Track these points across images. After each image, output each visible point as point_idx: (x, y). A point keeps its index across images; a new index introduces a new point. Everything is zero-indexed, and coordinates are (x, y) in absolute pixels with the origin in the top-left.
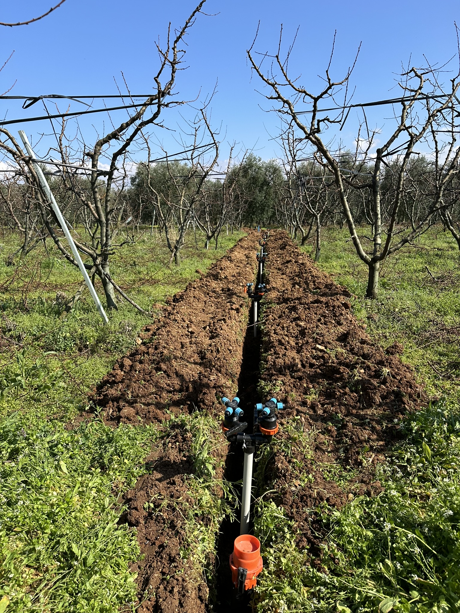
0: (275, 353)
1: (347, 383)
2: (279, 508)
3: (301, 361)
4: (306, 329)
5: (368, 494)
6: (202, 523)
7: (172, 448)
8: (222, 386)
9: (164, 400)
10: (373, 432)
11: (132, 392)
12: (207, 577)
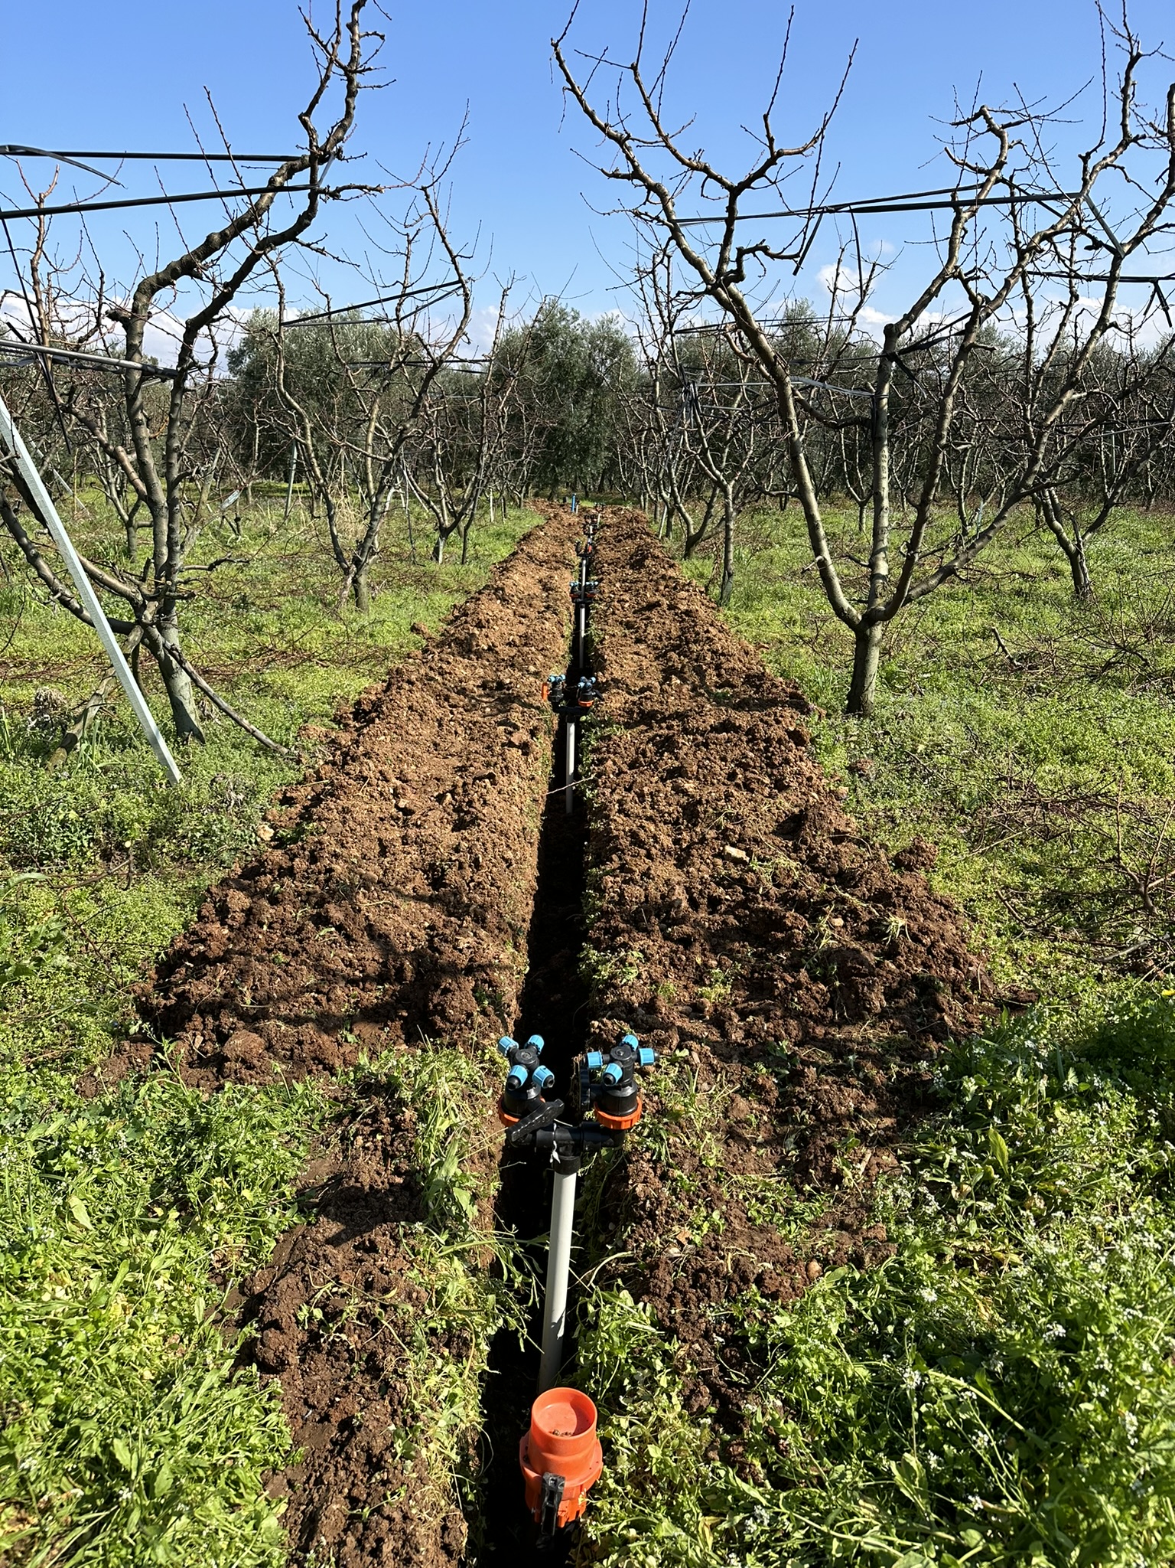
0: (623, 868)
1: (802, 954)
2: (641, 1305)
3: (688, 890)
4: (700, 802)
5: (857, 1261)
6: (446, 1352)
7: (364, 1148)
8: (490, 965)
9: (339, 1005)
10: (867, 1093)
11: (254, 989)
12: (464, 1496)
